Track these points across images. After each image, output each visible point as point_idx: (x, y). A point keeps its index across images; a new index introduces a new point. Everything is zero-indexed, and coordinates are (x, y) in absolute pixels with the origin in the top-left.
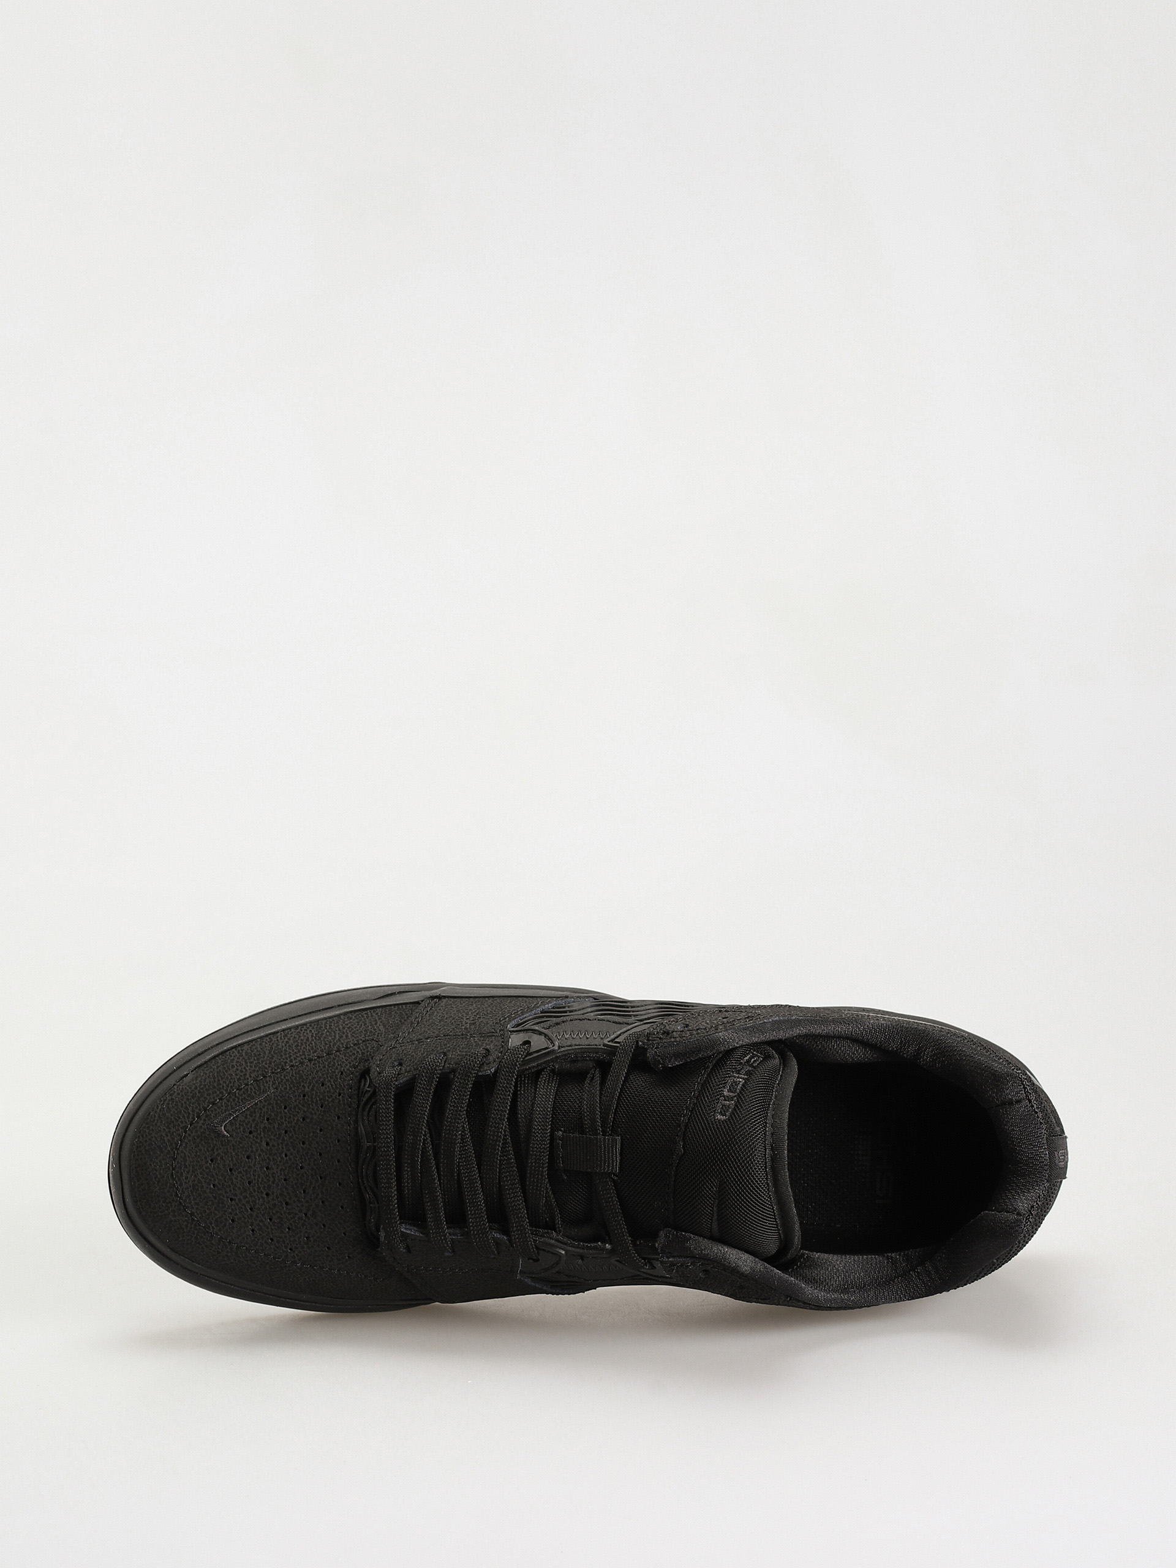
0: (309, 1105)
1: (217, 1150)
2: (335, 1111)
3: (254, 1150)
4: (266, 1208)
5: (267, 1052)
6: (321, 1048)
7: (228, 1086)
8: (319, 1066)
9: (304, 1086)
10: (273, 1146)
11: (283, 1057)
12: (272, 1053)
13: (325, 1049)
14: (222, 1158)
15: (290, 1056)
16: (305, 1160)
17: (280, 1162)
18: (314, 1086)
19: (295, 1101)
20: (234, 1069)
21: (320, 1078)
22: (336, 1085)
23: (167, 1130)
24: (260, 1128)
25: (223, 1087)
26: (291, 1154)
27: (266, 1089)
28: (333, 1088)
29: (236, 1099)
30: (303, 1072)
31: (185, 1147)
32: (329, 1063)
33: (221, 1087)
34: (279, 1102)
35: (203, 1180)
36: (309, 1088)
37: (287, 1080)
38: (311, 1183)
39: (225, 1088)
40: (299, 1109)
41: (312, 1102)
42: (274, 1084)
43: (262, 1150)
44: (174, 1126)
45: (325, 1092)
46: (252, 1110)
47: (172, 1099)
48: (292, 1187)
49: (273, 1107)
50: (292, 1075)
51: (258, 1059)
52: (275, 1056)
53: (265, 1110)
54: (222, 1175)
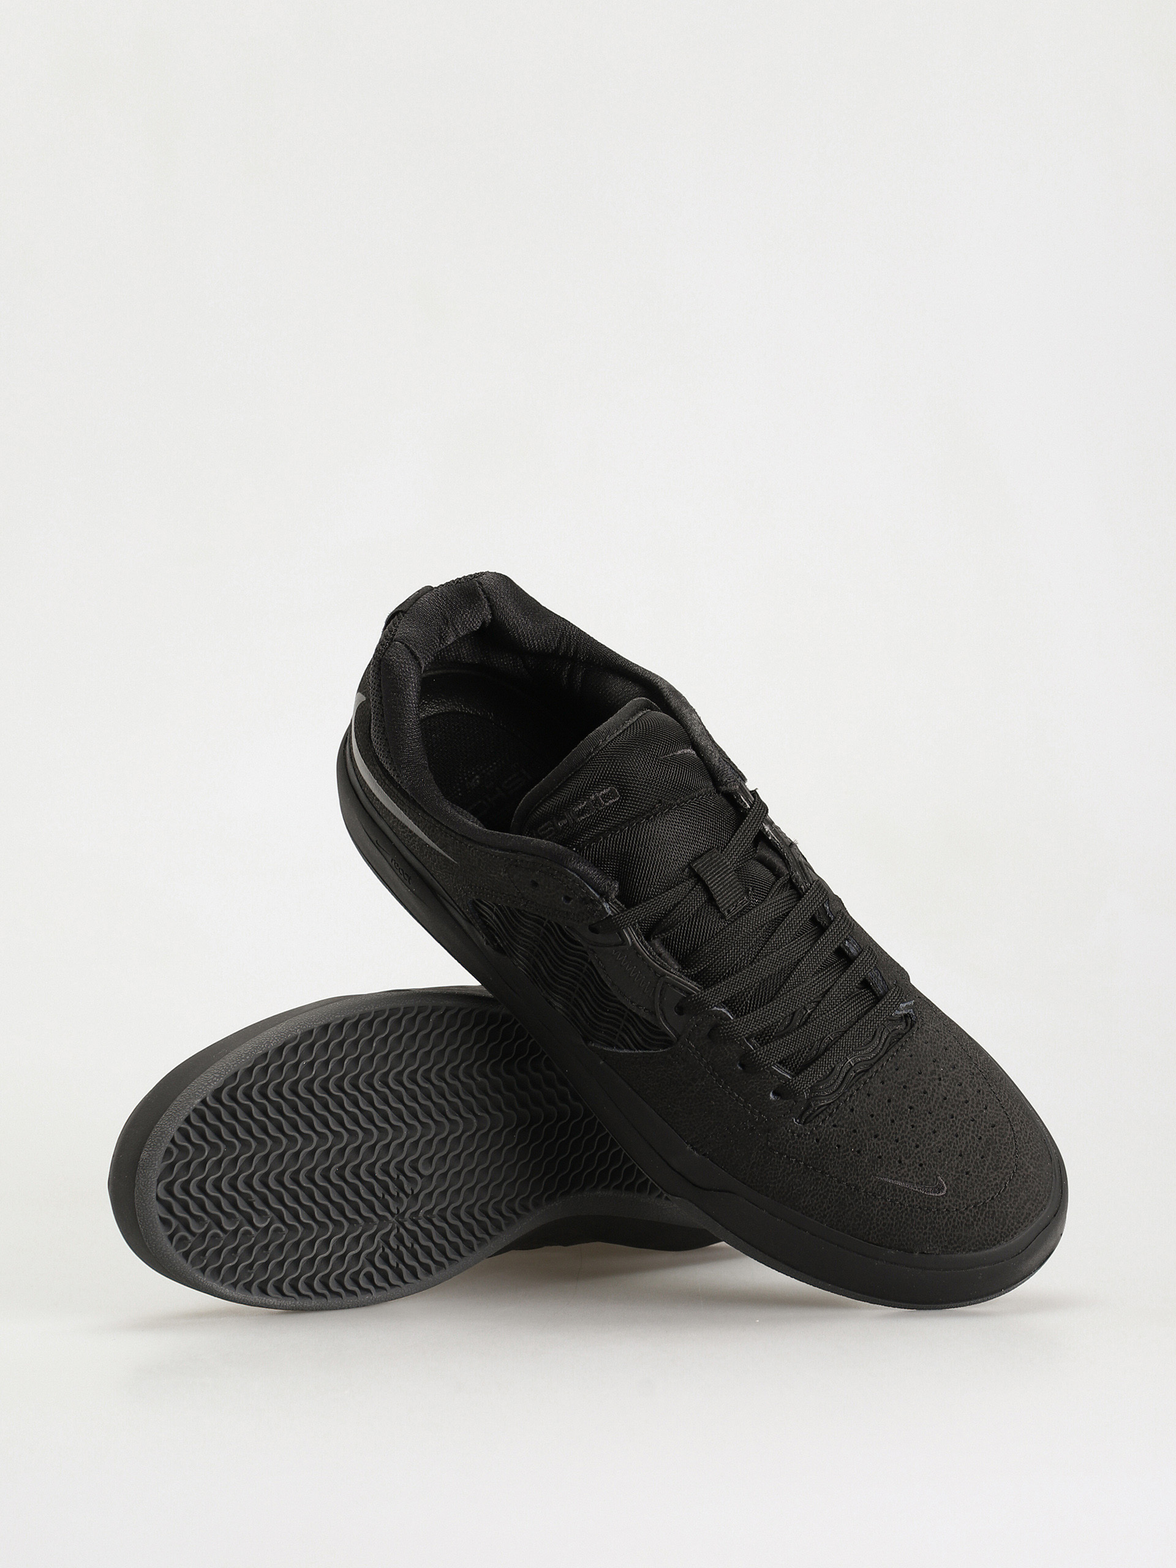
0: (861, 1142)
1: (955, 1176)
2: (849, 1117)
3: (929, 1152)
4: (961, 1110)
5: (850, 1213)
6: (811, 1179)
7: (902, 1212)
8: (826, 1163)
9: (851, 1159)
10: (913, 1141)
11: (843, 1197)
12: (847, 1209)
13: (808, 1174)
14: (958, 1167)
15: (838, 1192)
16: (902, 1109)
17: (920, 1126)
18: (844, 1151)
19: (867, 1154)
20: (885, 1221)
21: (834, 1153)
22: (829, 1136)
23: (975, 1223)
24: (910, 1161)
25: (906, 1215)
26: (907, 1123)
27: (878, 1183)
28: (833, 1135)
29: (906, 1196)
30: (841, 1170)
31: (975, 1198)
32: (816, 1158)
33: (907, 1216)
34: (879, 1166)
35: (986, 1167)
36: (849, 1154)
37: (858, 1175)
38: (914, 1091)
39: (906, 1212)
40: (870, 1146)
41: (856, 1141)
42: (869, 1181)
43: (924, 1146)
44: (968, 1220)
45: (841, 1139)
46: (903, 1178)
47: (949, 1243)
48: (929, 1103)
49: (887, 1166)
50: (851, 1175)
51: (862, 1212)
52: (847, 1204)
53: (894, 1170)
54: (969, 1158)
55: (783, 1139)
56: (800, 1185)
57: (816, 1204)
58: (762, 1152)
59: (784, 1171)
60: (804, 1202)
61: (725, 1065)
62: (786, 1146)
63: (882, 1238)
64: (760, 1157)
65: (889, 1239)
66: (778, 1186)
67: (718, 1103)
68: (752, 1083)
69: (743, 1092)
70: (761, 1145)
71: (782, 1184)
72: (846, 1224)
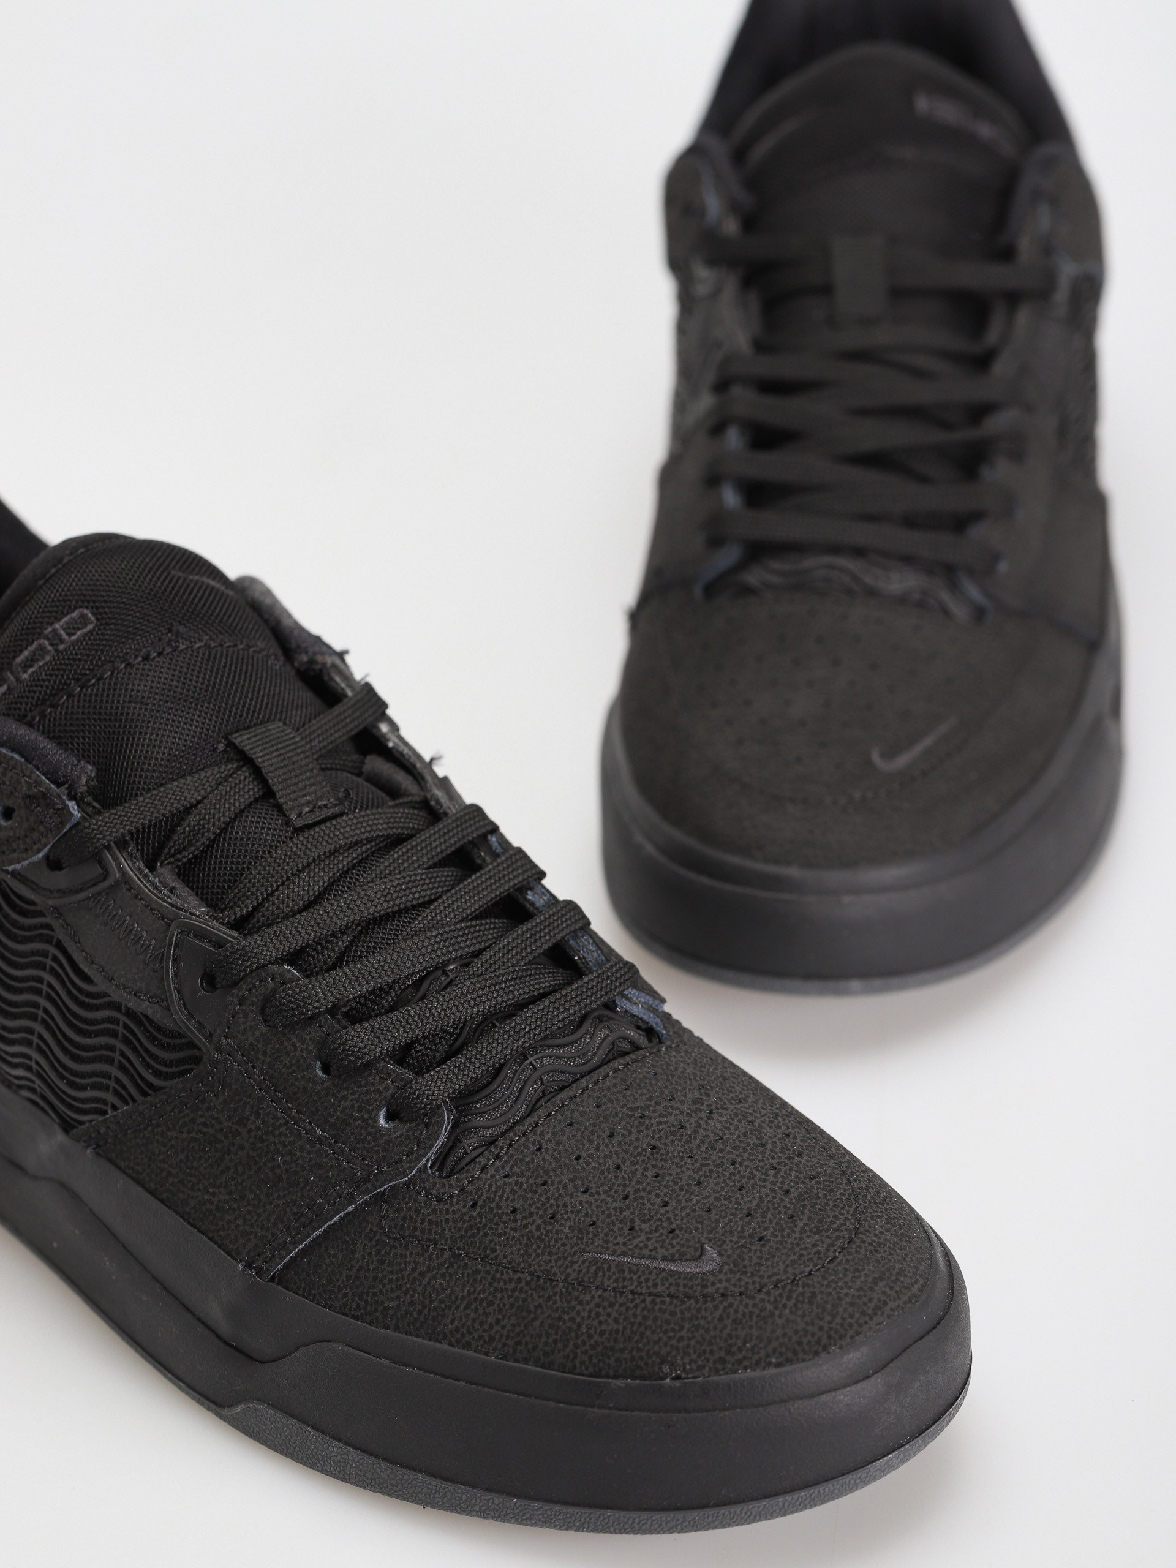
0: (557, 1199)
1: (737, 1243)
2: (533, 1160)
3: (688, 1211)
5: (537, 1323)
6: (463, 1274)
7: (636, 1306)
8: (491, 1241)
9: (538, 1228)
10: (657, 1196)
11: (523, 1296)
12: (532, 1316)
13: (458, 1268)
14: (743, 1231)
15: (513, 1290)
16: (636, 1148)
17: (671, 1175)
18: (525, 1218)
19: (569, 1219)
20: (604, 1327)
21: (505, 1223)
22: (495, 1193)
23: (777, 1313)
24: (651, 1226)
25: (643, 1310)
26: (646, 1169)
27: (590, 1262)
28: (504, 1192)
29: (642, 1279)
30: (519, 1250)
31: (776, 1274)
32: (473, 1236)
33: (645, 1313)
34: (591, 1236)
35: (797, 1230)
36: (534, 1221)
37: (550, 1254)
38: (660, 1123)
39: (643, 1305)
40: (574, 1206)
41: (548, 1199)
42: (573, 1263)
43: (679, 1202)
44: (763, 1310)
45: (519, 1197)
46: (637, 1251)
47: (728, 1352)
48: (688, 1142)
49: (606, 1235)
50: (538, 1256)
51: (560, 1318)
52: (532, 1307)
53: (621, 1240)
54: (764, 1217)
55: (409, 1209)
56: (444, 1290)
57: (474, 1320)
58: (374, 1242)
59: (414, 1270)
60: (452, 1322)
61: (294, 1072)
62: (416, 1221)
63: (599, 1361)
64: (370, 1254)
65: (613, 1359)
66: (404, 1302)
67: (288, 1158)
68: (345, 1098)
69: (331, 1120)
70: (371, 1230)
71: (412, 1296)
72: (530, 1346)
